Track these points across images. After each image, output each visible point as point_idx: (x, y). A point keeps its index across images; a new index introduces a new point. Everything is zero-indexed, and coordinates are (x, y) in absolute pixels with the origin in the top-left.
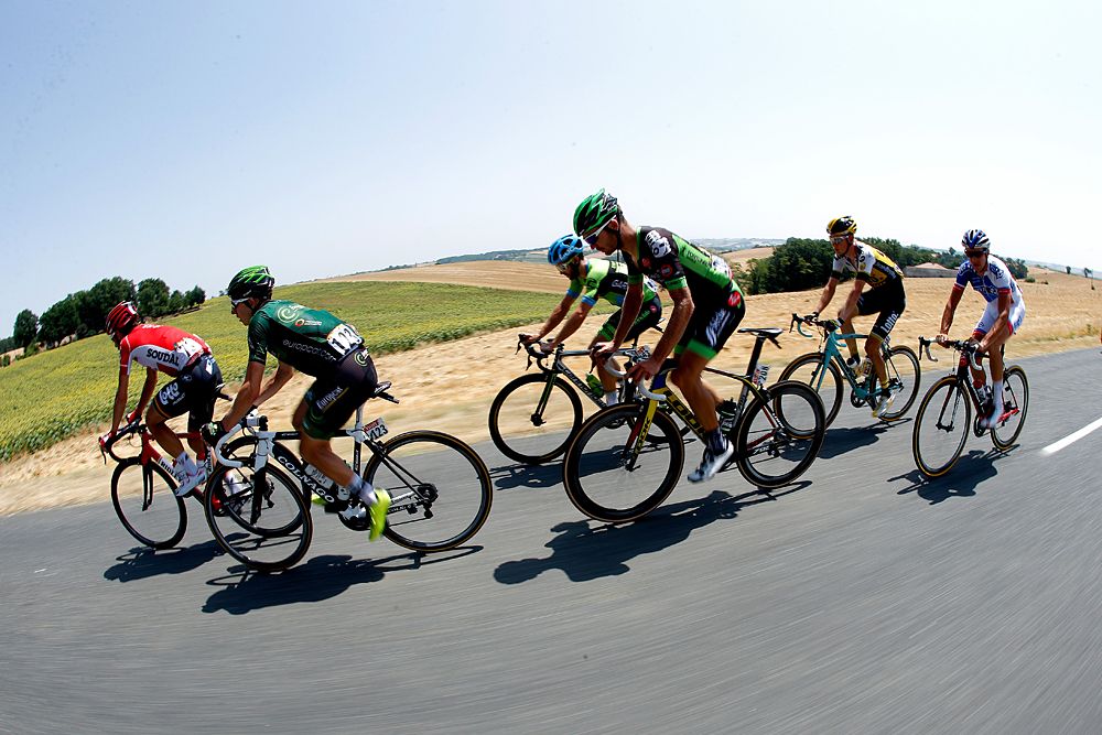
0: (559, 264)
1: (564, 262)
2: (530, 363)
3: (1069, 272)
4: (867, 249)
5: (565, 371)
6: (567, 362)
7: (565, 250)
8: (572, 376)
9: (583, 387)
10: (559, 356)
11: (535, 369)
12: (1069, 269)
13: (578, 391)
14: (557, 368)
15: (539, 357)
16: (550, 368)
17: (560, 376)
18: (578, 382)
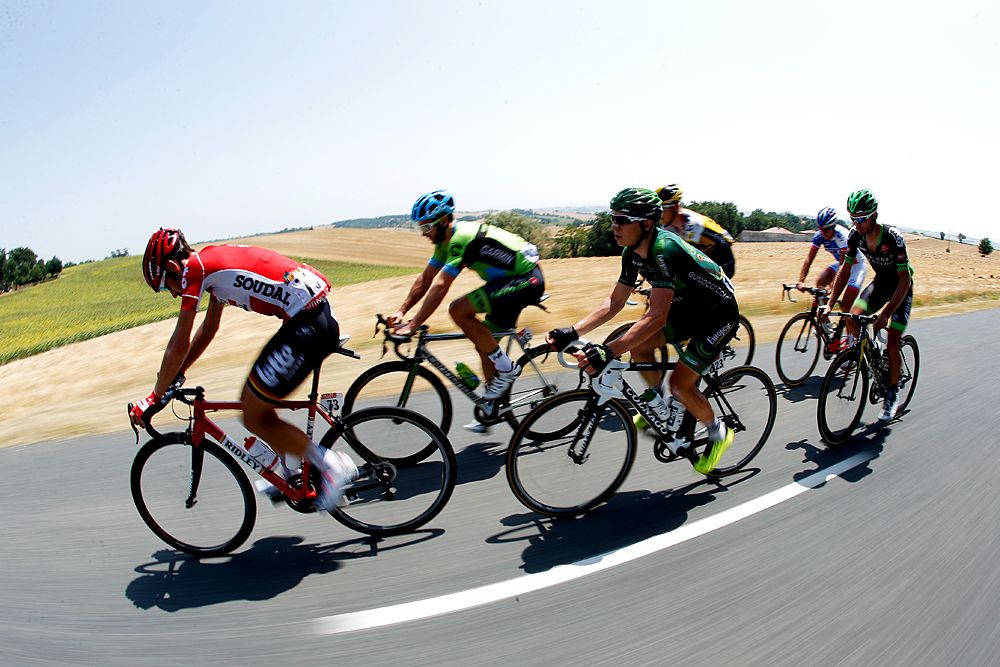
0: (424, 223)
1: (432, 220)
2: (385, 350)
3: (942, 239)
4: (696, 218)
5: (431, 358)
6: (432, 348)
7: (434, 206)
8: (437, 364)
9: (451, 377)
10: (423, 341)
11: (391, 357)
12: (943, 235)
13: (447, 382)
14: (421, 353)
15: (398, 342)
16: (411, 355)
17: (425, 364)
18: (446, 372)
